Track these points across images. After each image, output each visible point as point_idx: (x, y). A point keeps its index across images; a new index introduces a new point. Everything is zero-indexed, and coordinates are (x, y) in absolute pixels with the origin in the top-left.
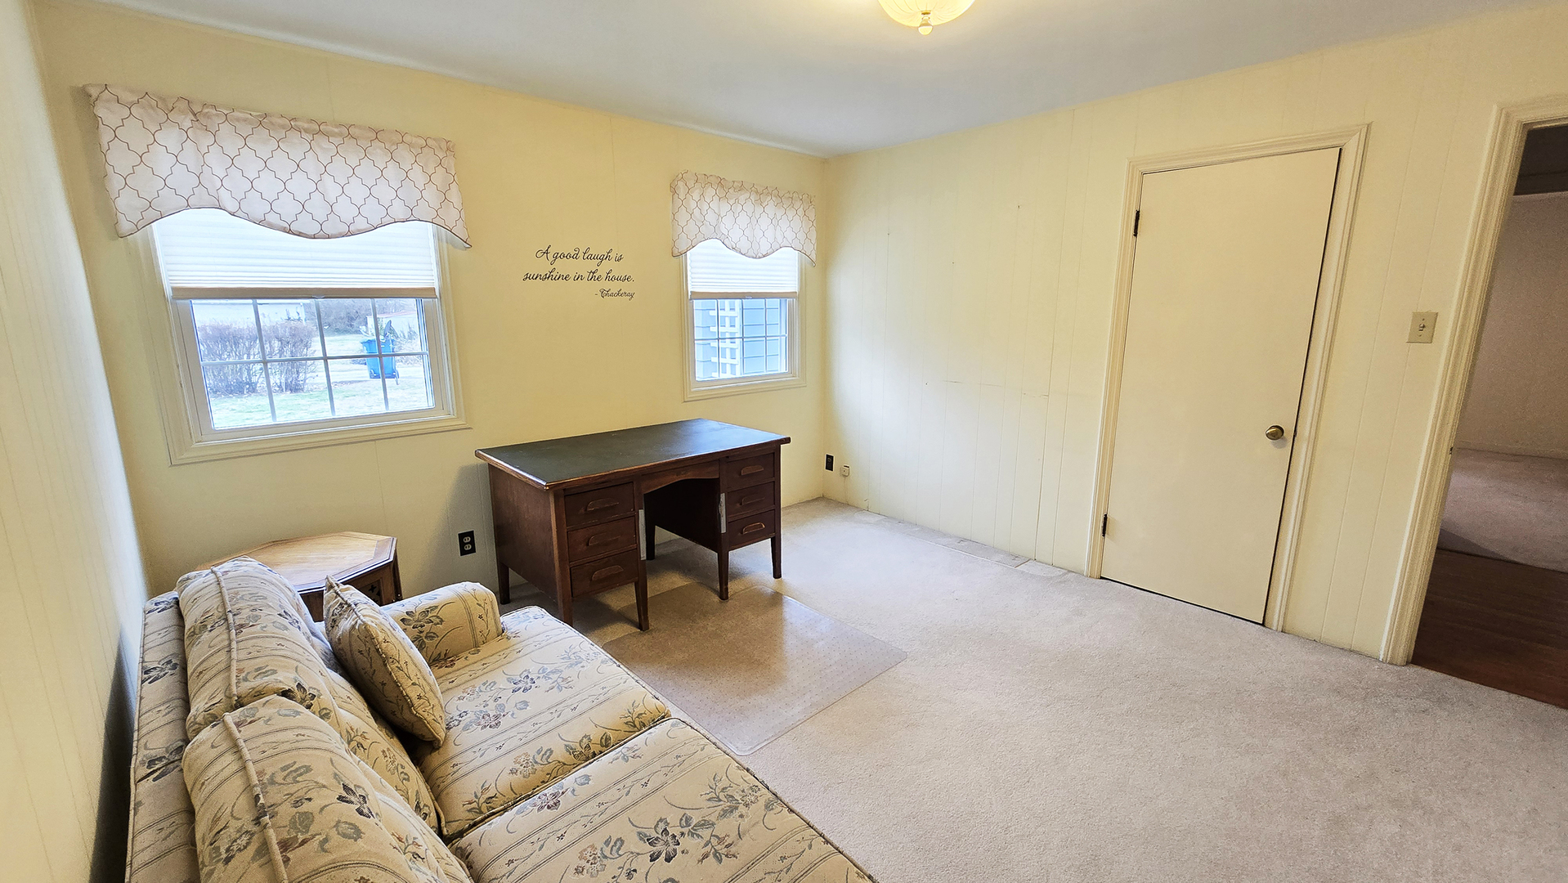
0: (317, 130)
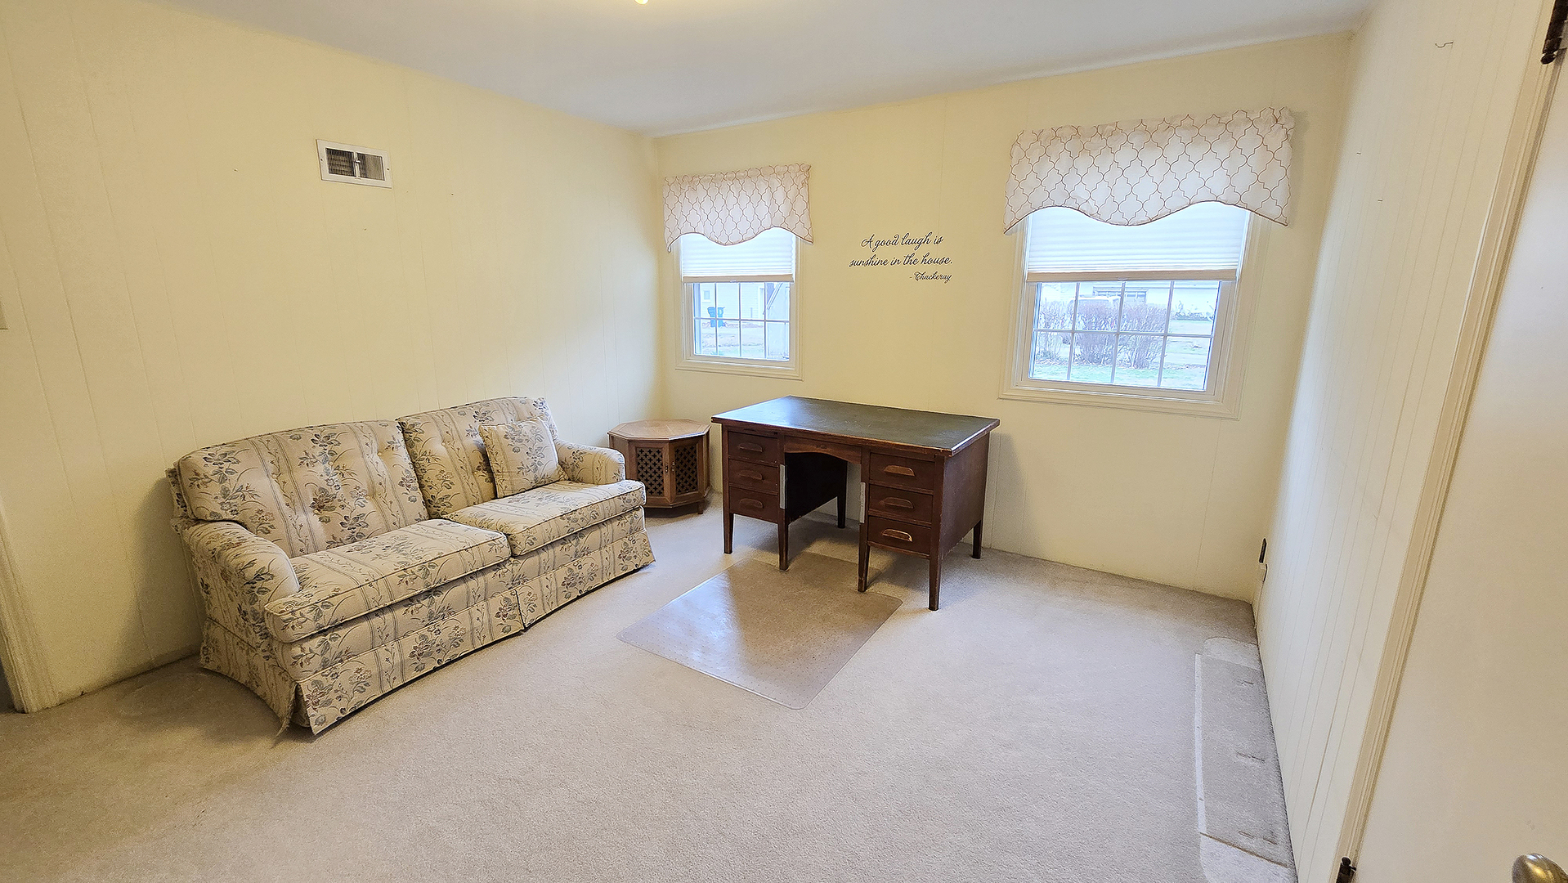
0: (735, 176)
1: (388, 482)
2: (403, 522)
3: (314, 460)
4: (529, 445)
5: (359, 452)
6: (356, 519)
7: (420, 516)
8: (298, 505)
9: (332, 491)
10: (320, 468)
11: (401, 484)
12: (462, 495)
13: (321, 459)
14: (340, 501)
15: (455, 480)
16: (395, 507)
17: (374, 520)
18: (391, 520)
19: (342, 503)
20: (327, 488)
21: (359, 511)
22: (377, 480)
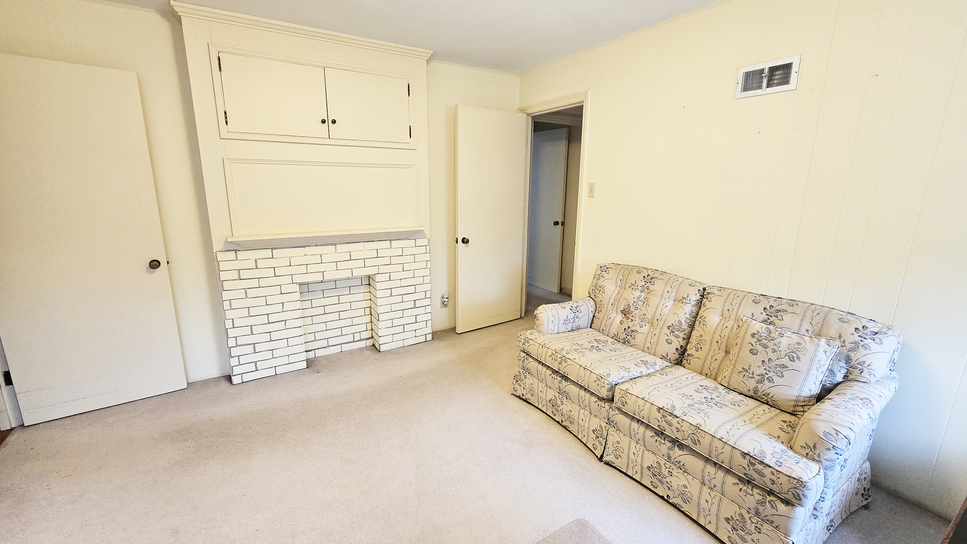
1: (662, 322)
2: (653, 351)
3: (636, 288)
4: (773, 356)
5: (661, 295)
6: (632, 331)
7: (667, 355)
8: (615, 306)
9: (632, 309)
10: (637, 293)
11: (669, 328)
12: (701, 362)
13: (640, 288)
14: (633, 316)
15: (706, 348)
16: (655, 339)
17: (639, 339)
18: (648, 345)
19: (633, 318)
20: (632, 306)
21: (637, 328)
22: (658, 316)
